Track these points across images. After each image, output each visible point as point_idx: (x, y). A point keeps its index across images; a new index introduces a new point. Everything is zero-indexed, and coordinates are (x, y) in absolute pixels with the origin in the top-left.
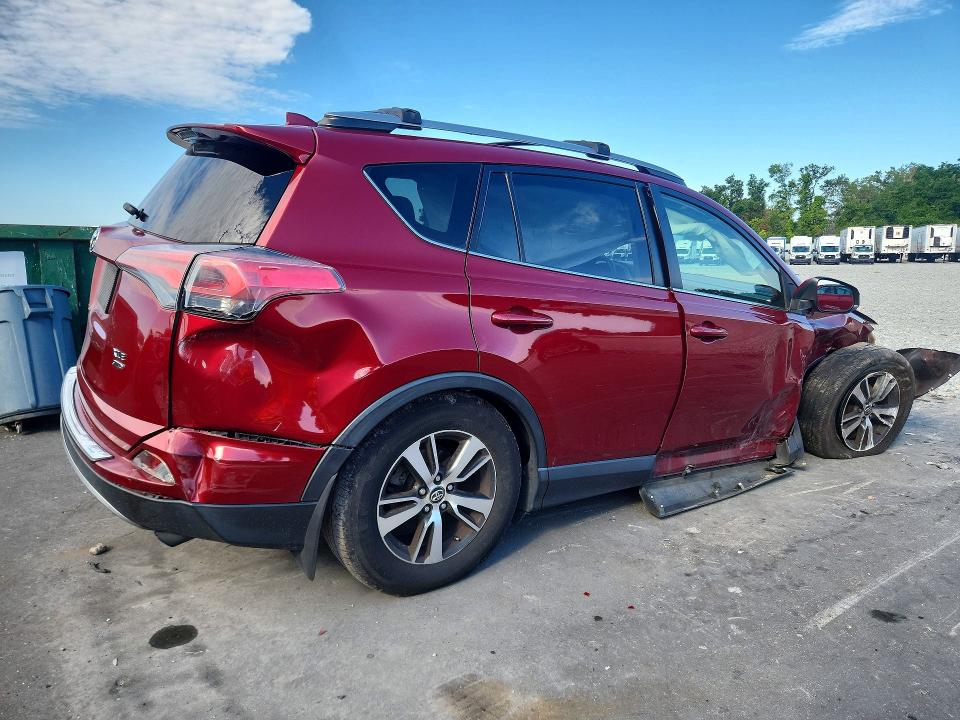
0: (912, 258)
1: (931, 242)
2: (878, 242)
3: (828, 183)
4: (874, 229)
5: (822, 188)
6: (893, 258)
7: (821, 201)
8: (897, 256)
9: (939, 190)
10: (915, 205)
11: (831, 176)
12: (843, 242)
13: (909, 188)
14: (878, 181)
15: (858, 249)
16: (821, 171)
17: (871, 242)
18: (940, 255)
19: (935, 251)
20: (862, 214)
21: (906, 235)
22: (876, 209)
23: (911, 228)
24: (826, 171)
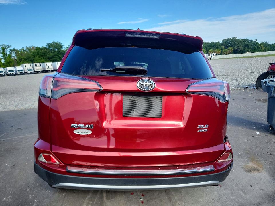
0: (42, 72)
1: (47, 67)
2: (33, 68)
3: (11, 50)
4: (31, 64)
5: (9, 52)
6: (38, 72)
7: (10, 56)
8: (39, 71)
9: (43, 53)
10: (38, 57)
11: (11, 48)
12: (23, 68)
13: (35, 53)
14: (24, 50)
15: (28, 70)
16: (7, 46)
17: (31, 68)
18: (49, 71)
19: (48, 69)
20: (24, 60)
21: (40, 66)
22: (27, 58)
23: (41, 63)
24: (9, 47)
